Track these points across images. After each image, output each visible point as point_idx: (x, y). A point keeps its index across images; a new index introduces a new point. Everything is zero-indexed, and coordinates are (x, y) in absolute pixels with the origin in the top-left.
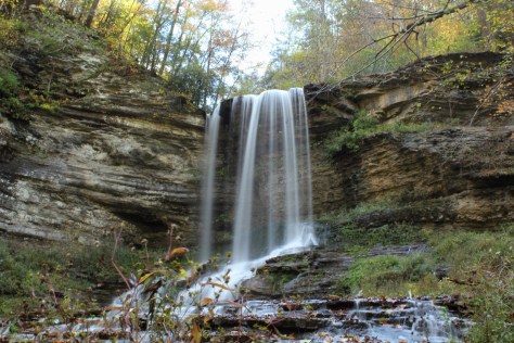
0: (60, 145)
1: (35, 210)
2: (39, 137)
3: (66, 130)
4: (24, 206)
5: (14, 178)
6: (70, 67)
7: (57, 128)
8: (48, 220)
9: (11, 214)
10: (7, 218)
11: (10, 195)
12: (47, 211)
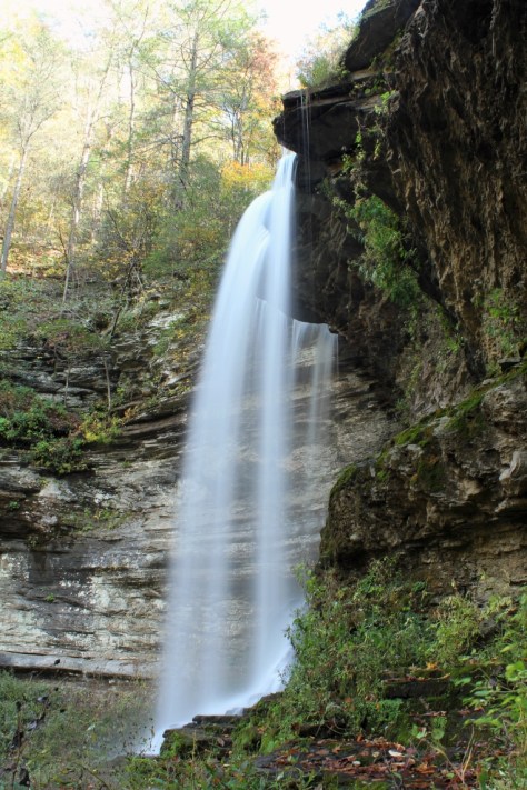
0: (142, 495)
1: (122, 625)
2: (111, 490)
3: (149, 464)
4: (103, 622)
5: (85, 575)
6: (140, 349)
7: (135, 465)
8: (144, 639)
9: (87, 640)
10: (82, 649)
11: (82, 607)
12: (141, 623)
